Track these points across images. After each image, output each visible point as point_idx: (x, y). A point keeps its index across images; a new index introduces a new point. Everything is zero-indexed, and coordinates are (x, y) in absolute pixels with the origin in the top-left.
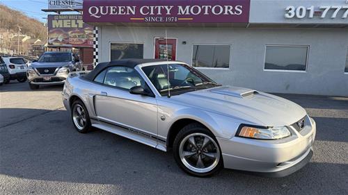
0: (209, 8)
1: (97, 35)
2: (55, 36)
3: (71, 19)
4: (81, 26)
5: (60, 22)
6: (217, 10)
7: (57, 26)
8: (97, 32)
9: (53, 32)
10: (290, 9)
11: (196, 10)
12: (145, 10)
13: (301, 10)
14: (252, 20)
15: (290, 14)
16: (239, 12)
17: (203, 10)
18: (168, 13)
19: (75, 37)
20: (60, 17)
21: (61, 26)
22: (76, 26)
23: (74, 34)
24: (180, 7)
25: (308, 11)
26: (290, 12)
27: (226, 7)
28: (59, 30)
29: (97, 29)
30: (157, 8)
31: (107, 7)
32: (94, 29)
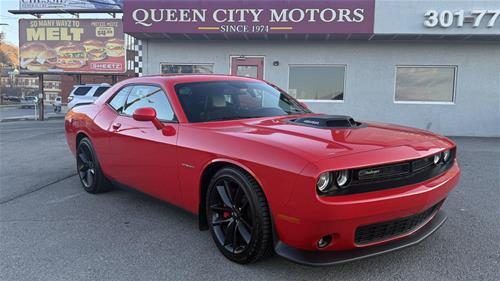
0: (316, 12)
1: (140, 54)
2: (31, 55)
3: (60, 27)
5: (41, 31)
6: (328, 15)
7: (36, 39)
8: (140, 48)
9: (27, 49)
10: (432, 15)
11: (296, 15)
12: (220, 15)
13: (446, 15)
14: (378, 30)
15: (431, 21)
16: (359, 18)
17: (308, 16)
18: (256, 20)
19: (67, 56)
20: (41, 23)
21: (42, 38)
22: (69, 38)
23: (65, 52)
24: (274, 11)
25: (456, 17)
26: (431, 18)
27: (341, 11)
28: (39, 45)
29: (140, 43)
30: (239, 12)
31: (162, 10)
32: (136, 43)
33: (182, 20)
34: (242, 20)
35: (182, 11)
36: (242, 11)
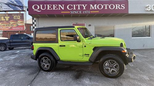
0: (107, 5)
1: (35, 23)
3: (1, 16)
4: (7, 19)
6: (112, 7)
8: (35, 21)
10: (149, 6)
11: (100, 7)
12: (70, 7)
14: (130, 12)
15: (149, 9)
16: (123, 8)
17: (104, 7)
18: (84, 9)
19: (4, 26)
22: (4, 20)
23: (3, 24)
24: (91, 5)
27: (117, 5)
29: (35, 19)
30: (78, 6)
31: (45, 5)
32: (33, 19)
33: (54, 9)
34: (79, 9)
35: (54, 5)
36: (79, 5)
